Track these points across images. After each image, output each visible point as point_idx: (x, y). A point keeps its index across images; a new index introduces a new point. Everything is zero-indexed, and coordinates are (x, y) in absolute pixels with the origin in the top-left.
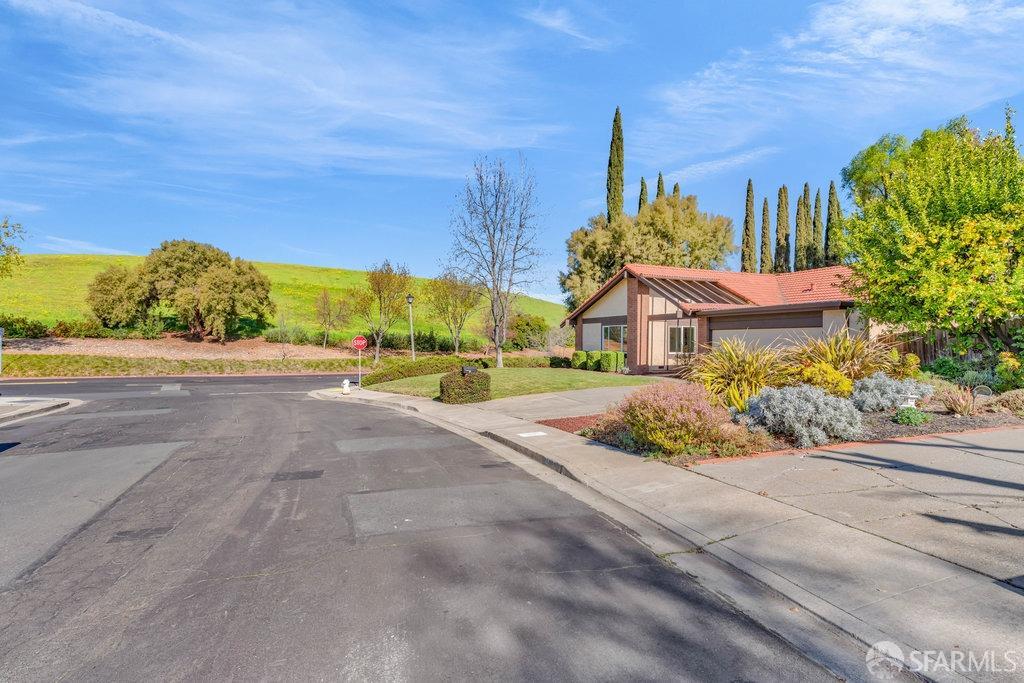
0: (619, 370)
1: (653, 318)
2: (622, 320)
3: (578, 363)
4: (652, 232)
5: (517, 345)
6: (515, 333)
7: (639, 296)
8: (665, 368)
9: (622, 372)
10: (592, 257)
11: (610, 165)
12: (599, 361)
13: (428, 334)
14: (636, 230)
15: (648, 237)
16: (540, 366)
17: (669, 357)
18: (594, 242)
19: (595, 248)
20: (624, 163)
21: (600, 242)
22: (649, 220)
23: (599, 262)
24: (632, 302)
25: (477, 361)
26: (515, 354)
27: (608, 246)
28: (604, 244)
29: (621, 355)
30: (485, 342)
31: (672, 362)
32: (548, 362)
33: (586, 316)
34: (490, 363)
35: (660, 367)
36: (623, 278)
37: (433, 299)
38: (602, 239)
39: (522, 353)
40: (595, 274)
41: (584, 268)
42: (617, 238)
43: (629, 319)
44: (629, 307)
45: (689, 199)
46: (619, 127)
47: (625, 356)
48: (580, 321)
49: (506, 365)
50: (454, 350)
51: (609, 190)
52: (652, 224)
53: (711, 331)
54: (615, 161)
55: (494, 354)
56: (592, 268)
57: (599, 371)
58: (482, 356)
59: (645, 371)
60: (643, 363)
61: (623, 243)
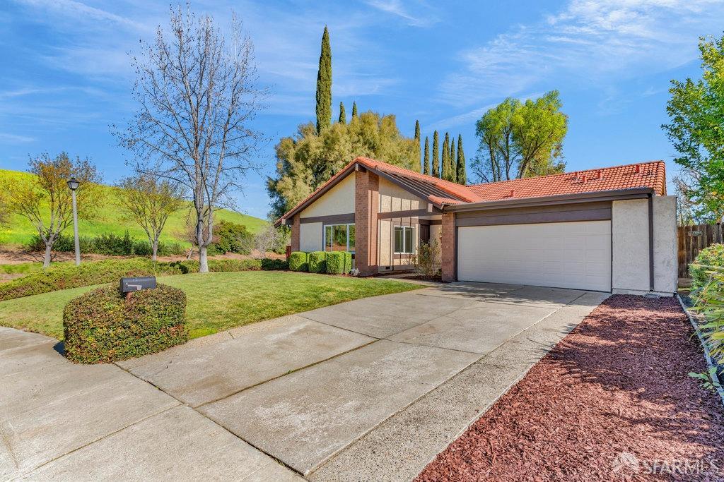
0: (347, 272)
1: (382, 216)
2: (350, 218)
3: (298, 265)
4: (362, 140)
5: (220, 249)
6: (219, 239)
7: (370, 191)
8: (391, 269)
9: (351, 274)
10: (305, 160)
11: (319, 78)
12: (325, 261)
13: (122, 238)
14: (347, 137)
15: (359, 145)
16: (251, 268)
17: (395, 257)
18: (307, 145)
19: (307, 151)
20: (332, 78)
21: (313, 145)
22: (359, 131)
23: (311, 167)
24: (361, 199)
25: (173, 265)
26: (219, 258)
27: (321, 150)
28: (318, 148)
29: (349, 255)
30: (188, 246)
31: (397, 262)
32: (260, 265)
33: (304, 215)
34: (190, 267)
35: (388, 268)
36: (354, 170)
37: (126, 200)
38: (316, 144)
39: (225, 256)
40: (306, 177)
41: (297, 171)
42: (329, 143)
43: (359, 216)
44: (358, 204)
45: (390, 117)
46: (328, 45)
47: (353, 257)
48: (297, 221)
49: (211, 269)
50: (152, 254)
51: (318, 102)
52: (362, 134)
53: (456, 228)
54: (324, 75)
55: (197, 258)
56: (304, 171)
57: (325, 273)
58: (182, 259)
59: (376, 272)
60: (373, 264)
61: (337, 147)
